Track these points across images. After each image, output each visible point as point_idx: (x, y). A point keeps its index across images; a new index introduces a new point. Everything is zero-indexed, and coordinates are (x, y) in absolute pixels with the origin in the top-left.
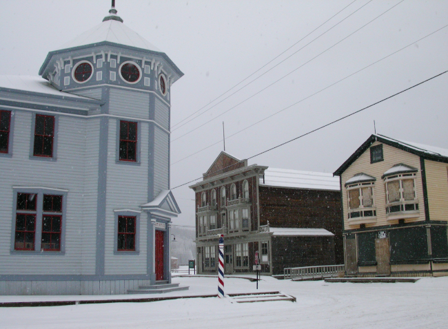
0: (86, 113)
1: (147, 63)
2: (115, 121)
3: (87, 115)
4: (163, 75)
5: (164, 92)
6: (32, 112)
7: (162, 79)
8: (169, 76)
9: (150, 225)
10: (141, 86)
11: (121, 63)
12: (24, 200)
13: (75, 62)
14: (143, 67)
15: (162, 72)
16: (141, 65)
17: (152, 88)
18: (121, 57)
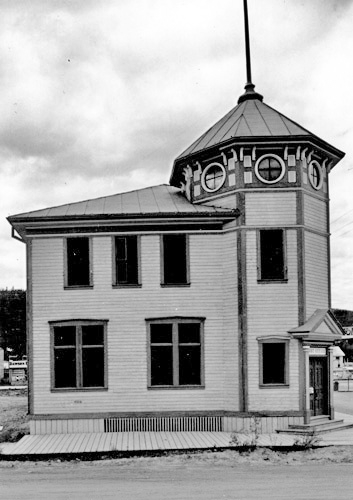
0: (219, 227)
1: (291, 152)
2: (254, 233)
4: (315, 162)
6: (160, 234)
7: (315, 166)
9: (302, 353)
11: (257, 158)
13: (203, 166)
14: (285, 158)
16: (282, 157)
17: (298, 183)
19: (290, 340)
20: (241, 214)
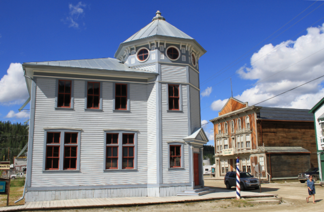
1: (183, 46)
2: (165, 85)
3: (147, 82)
4: (193, 53)
5: (194, 64)
6: (113, 82)
7: (193, 55)
8: (197, 53)
10: (180, 61)
11: (167, 47)
12: (111, 137)
13: (137, 48)
14: (181, 49)
15: (193, 51)
16: (179, 48)
17: (187, 62)
18: (167, 44)
19: (184, 143)
20: (158, 74)
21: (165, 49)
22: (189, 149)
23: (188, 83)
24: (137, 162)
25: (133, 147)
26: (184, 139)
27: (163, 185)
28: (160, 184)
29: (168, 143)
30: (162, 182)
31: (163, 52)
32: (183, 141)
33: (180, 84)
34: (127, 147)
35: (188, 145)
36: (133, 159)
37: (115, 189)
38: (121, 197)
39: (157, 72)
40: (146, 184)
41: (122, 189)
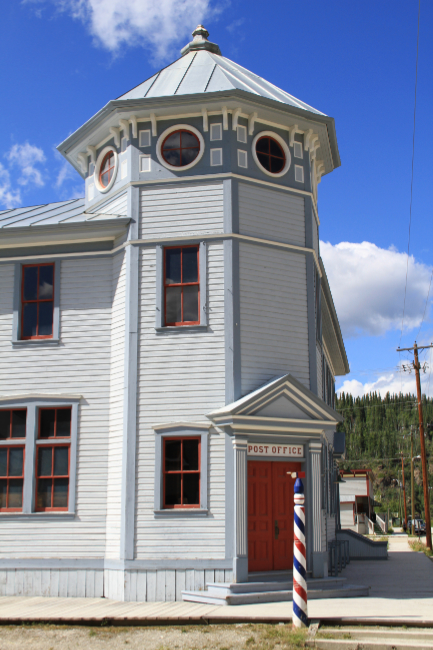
19: (210, 430)
20: (131, 221)
21: (154, 140)
22: (228, 445)
23: (229, 233)
24: (76, 492)
25: (66, 447)
26: (211, 417)
27: (134, 565)
28: (127, 560)
29: (158, 431)
30: (135, 554)
31: (148, 151)
32: (208, 423)
33: (201, 240)
34: (48, 447)
35: (223, 435)
36: (66, 481)
37: (10, 570)
38: (27, 595)
39: (129, 216)
40: (101, 560)
41: (30, 573)
